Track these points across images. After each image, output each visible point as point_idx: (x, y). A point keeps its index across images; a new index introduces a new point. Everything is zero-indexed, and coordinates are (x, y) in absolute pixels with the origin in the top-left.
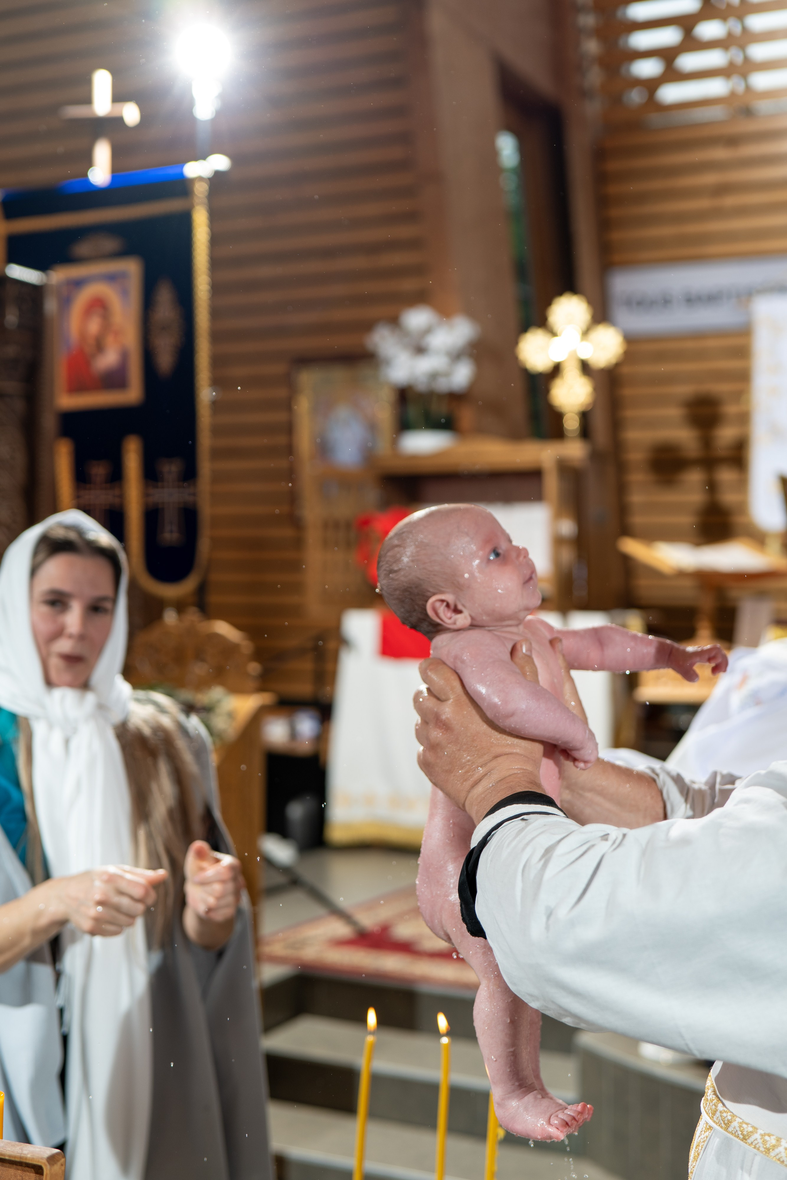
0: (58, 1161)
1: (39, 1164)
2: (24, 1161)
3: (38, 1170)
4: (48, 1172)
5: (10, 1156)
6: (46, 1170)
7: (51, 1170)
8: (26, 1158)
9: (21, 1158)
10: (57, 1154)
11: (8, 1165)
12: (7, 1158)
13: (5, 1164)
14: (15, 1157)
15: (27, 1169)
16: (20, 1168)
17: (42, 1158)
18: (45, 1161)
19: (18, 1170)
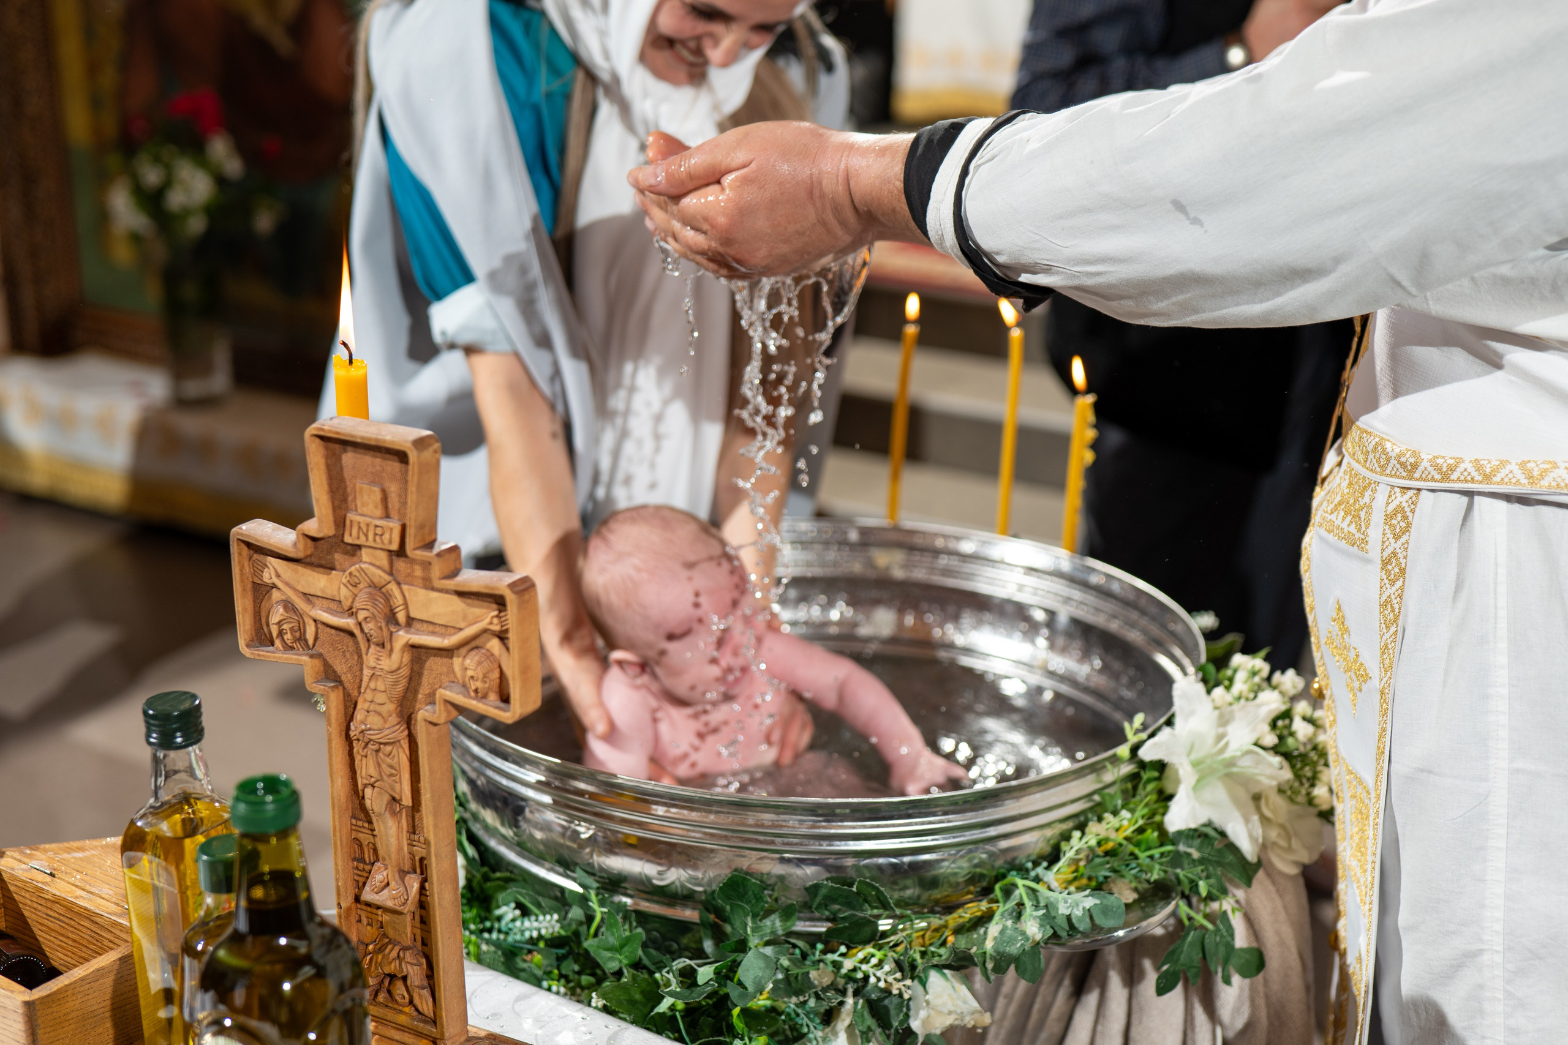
0: (430, 445)
1: (402, 449)
2: (382, 444)
3: (401, 456)
4: (416, 460)
5: (362, 438)
6: (413, 456)
7: (418, 457)
8: (384, 441)
9: (377, 440)
10: (428, 437)
11: (362, 451)
12: (359, 440)
13: (358, 450)
14: (369, 439)
15: (387, 456)
16: (379, 454)
17: (406, 441)
18: (409, 445)
19: (376, 457)
